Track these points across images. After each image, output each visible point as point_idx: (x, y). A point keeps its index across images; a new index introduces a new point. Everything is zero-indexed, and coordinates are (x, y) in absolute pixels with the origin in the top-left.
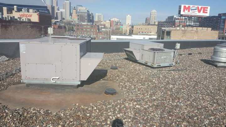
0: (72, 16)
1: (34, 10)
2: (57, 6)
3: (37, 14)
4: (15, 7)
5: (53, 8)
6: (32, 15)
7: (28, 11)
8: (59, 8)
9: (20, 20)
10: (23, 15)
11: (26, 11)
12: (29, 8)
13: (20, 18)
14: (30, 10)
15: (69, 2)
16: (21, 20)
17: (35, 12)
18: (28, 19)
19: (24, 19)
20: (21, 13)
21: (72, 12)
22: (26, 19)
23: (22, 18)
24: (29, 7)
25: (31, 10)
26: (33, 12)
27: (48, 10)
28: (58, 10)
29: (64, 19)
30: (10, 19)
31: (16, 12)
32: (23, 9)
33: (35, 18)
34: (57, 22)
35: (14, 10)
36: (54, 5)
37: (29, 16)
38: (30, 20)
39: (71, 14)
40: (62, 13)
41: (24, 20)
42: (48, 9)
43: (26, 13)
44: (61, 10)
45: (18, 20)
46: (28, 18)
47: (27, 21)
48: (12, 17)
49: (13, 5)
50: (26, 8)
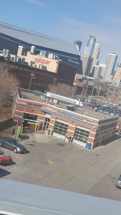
0: (113, 76)
1: (55, 56)
2: (97, 58)
3: (57, 62)
4: (33, 47)
5: (90, 60)
6: (49, 62)
7: (47, 56)
8: (99, 61)
9: (31, 65)
10: (39, 60)
11: (44, 55)
12: (48, 52)
13: (32, 63)
14: (49, 54)
15: (115, 55)
16: (34, 65)
17: (56, 58)
18: (43, 66)
19: (38, 65)
20: (37, 57)
21: (115, 70)
22: (40, 65)
23: (36, 64)
24: (49, 50)
25: (51, 55)
26: (53, 58)
27: (80, 62)
28: (98, 64)
29: (101, 77)
30: (17, 61)
31: (32, 54)
32: (41, 52)
33: (52, 66)
34: (91, 80)
35: (30, 51)
36: (94, 56)
37: (45, 63)
38: (45, 68)
39: (113, 73)
40: (101, 68)
41: (38, 67)
42: (81, 59)
43: (44, 58)
44: (101, 65)
45: (30, 64)
46: (45, 65)
47: (41, 68)
48: (21, 58)
49: (31, 45)
50: (45, 52)
